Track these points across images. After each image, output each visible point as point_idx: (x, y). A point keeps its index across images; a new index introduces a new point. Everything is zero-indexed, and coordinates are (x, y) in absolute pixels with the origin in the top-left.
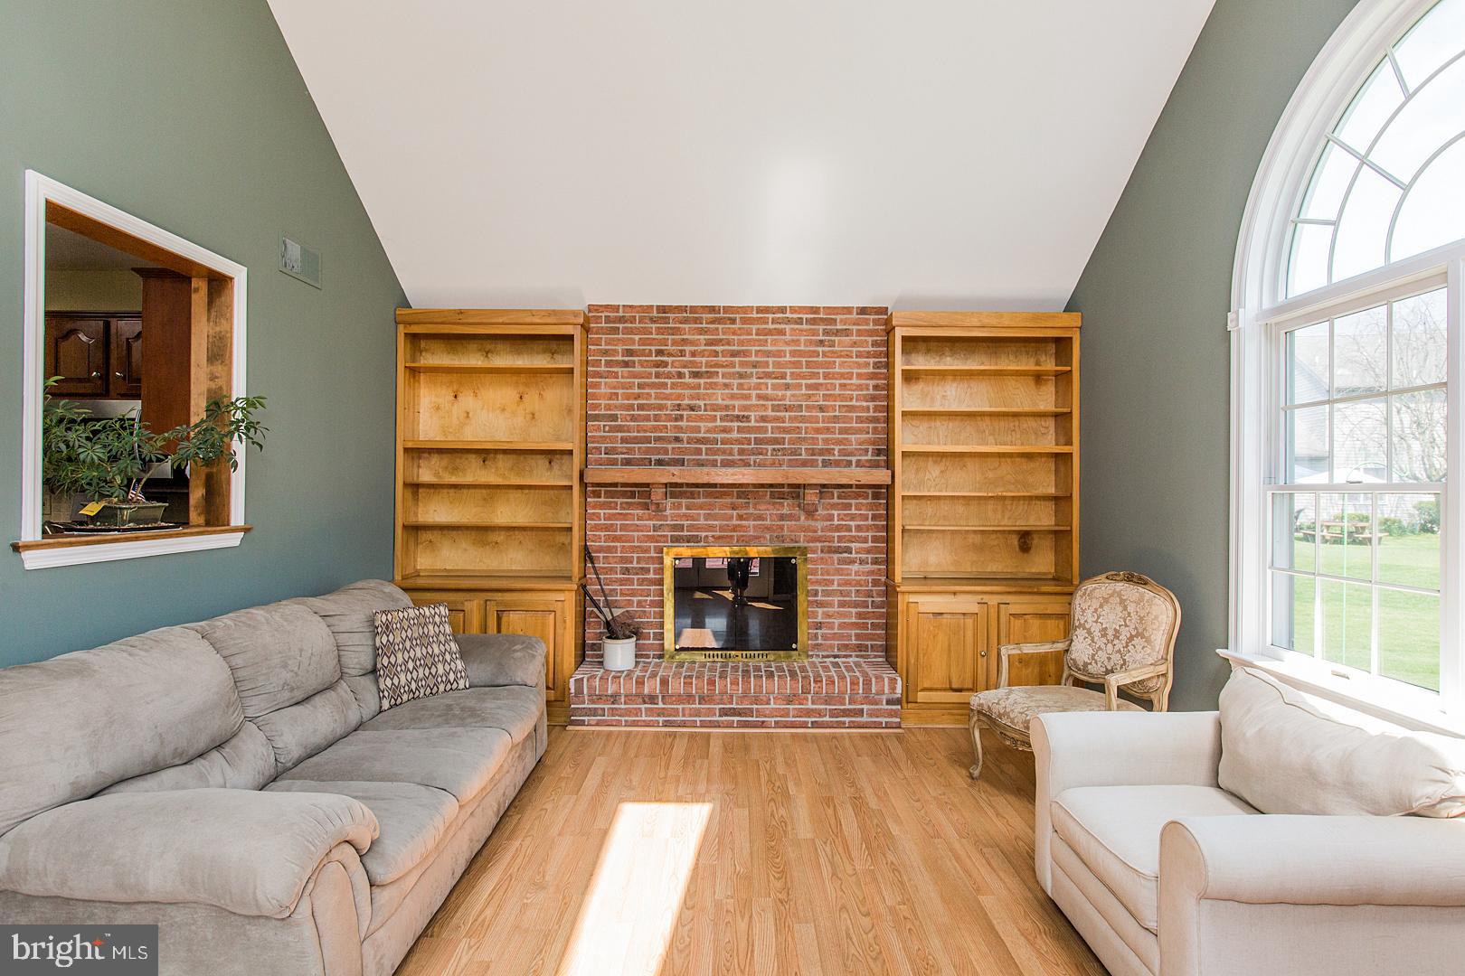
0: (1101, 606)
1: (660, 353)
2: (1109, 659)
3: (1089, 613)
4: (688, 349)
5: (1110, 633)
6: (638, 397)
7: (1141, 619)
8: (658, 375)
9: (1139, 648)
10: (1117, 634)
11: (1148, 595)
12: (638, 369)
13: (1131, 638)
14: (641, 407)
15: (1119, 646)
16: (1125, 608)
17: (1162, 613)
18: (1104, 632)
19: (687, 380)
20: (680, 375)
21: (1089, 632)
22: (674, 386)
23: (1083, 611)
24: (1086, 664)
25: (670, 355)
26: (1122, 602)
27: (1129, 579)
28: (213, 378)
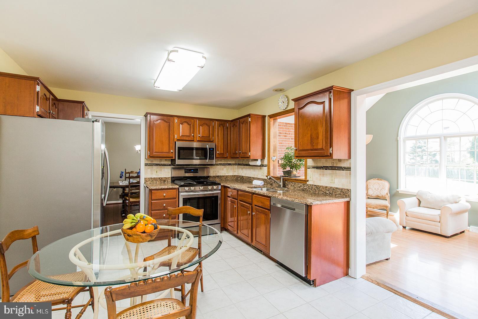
0: (374, 184)
1: (285, 133)
2: (377, 193)
3: (371, 186)
4: (291, 133)
5: (377, 189)
6: (281, 143)
7: (383, 186)
8: (285, 139)
9: (383, 191)
10: (378, 189)
11: (383, 182)
12: (282, 137)
13: (381, 189)
14: (282, 146)
15: (379, 191)
16: (379, 184)
17: (387, 185)
18: (375, 189)
19: (290, 140)
20: (289, 139)
21: (372, 189)
22: (288, 141)
23: (370, 186)
24: (372, 195)
25: (287, 134)
26: (378, 183)
27: (378, 179)
28: (274, 142)
